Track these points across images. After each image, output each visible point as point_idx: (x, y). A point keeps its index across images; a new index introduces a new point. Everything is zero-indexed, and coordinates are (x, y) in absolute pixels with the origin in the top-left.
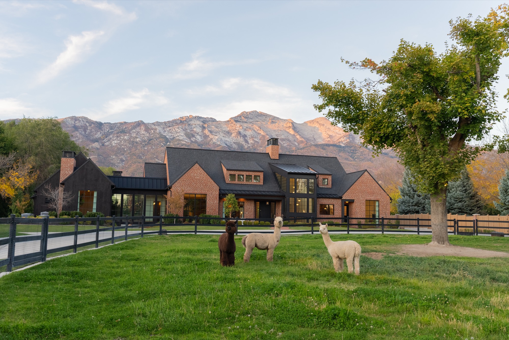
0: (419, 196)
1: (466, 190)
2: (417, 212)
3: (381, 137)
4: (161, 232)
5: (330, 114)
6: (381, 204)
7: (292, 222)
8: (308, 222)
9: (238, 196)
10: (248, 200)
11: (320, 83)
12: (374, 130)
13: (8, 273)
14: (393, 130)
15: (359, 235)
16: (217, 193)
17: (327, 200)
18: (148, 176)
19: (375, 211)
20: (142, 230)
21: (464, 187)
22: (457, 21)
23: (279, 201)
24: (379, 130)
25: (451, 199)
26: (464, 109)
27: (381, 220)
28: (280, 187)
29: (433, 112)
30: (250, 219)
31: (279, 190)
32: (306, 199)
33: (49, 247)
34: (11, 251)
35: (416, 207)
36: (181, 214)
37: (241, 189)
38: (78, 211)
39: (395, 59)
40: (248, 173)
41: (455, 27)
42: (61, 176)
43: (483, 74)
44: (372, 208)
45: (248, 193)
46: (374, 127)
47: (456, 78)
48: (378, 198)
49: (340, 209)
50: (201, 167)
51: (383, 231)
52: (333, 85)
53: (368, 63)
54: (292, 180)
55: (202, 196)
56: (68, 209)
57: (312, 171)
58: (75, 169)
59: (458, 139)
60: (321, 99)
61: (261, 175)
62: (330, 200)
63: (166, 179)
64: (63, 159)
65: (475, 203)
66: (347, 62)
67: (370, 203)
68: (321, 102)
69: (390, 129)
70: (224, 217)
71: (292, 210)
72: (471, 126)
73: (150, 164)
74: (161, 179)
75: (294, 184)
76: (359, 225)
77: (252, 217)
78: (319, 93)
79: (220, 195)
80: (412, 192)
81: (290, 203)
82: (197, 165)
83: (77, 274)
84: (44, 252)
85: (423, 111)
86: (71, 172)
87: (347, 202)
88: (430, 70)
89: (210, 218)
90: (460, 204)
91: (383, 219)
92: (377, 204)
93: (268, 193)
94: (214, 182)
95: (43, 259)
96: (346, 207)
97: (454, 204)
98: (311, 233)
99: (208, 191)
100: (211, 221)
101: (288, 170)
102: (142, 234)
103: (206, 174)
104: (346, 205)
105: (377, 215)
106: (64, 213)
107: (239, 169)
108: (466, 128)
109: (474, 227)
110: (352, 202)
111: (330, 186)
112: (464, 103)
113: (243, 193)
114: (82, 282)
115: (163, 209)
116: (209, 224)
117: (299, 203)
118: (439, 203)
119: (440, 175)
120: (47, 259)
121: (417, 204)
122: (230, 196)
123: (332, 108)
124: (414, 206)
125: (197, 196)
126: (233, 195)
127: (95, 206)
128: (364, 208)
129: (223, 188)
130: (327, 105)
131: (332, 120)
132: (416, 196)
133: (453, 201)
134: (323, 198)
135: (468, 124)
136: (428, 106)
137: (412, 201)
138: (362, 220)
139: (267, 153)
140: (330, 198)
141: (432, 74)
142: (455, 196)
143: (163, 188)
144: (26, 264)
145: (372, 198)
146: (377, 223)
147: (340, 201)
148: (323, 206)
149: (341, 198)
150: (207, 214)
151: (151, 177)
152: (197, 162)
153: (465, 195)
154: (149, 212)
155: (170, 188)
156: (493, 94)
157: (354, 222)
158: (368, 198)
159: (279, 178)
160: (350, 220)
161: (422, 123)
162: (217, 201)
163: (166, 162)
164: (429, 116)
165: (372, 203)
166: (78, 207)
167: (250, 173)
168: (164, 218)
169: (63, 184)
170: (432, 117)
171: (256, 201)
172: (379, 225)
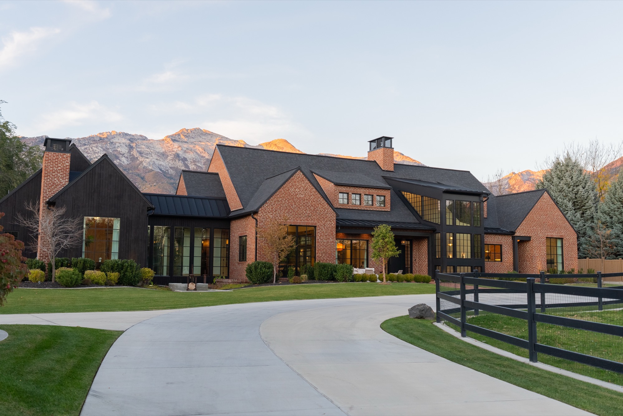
6: (565, 244)
17: (493, 236)
18: (193, 194)
28: (418, 215)
32: (469, 236)
38: (83, 256)
40: (367, 191)
42: (43, 187)
44: (553, 250)
48: (562, 234)
49: (511, 251)
50: (306, 177)
55: (310, 229)
61: (387, 194)
62: (497, 236)
63: (224, 200)
64: (48, 155)
67: (551, 242)
71: (449, 254)
73: (192, 174)
74: (216, 199)
81: (447, 242)
82: (299, 174)
86: (66, 181)
92: (559, 243)
94: (328, 204)
99: (318, 220)
103: (314, 190)
105: (559, 260)
106: (60, 261)
107: (353, 183)
110: (525, 240)
122: (385, 230)
127: (115, 248)
128: (544, 249)
139: (373, 162)
140: (496, 234)
145: (555, 235)
147: (509, 239)
149: (512, 233)
151: (198, 195)
152: (299, 169)
155: (254, 214)
158: (550, 235)
159: (414, 200)
162: (333, 239)
165: (553, 242)
166: (84, 250)
167: (371, 192)
169: (51, 204)
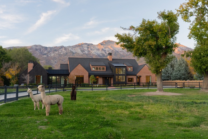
0: (169, 73)
1: (186, 71)
2: (168, 80)
3: (140, 54)
4: (64, 90)
5: (121, 46)
6: (152, 77)
7: (117, 85)
8: (123, 85)
9: (95, 76)
10: (100, 77)
11: (118, 34)
12: (137, 51)
13: (4, 104)
14: (143, 51)
15: (138, 89)
16: (88, 75)
18: (62, 69)
19: (149, 80)
20: (56, 90)
21: (186, 69)
22: (160, 13)
23: (112, 77)
24: (139, 51)
25: (180, 74)
26: (164, 44)
27: (152, 83)
28: (112, 72)
29: (153, 45)
30: (101, 84)
31: (112, 73)
32: (122, 76)
33: (19, 96)
34: (5, 97)
35: (167, 78)
36: (74, 83)
37: (97, 73)
38: (35, 83)
39: (141, 26)
40: (100, 67)
41: (159, 15)
42: (28, 70)
43: (171, 31)
44: (148, 79)
45: (100, 74)
46: (137, 50)
47: (160, 33)
48: (151, 75)
49: (136, 80)
50: (81, 65)
51: (148, 88)
52: (122, 35)
53: (132, 28)
54: (117, 69)
55: (82, 76)
56: (31, 82)
57: (125, 65)
58: (33, 67)
59: (164, 54)
60: (118, 40)
61: (105, 67)
63: (68, 70)
64: (29, 64)
65: (190, 76)
66: (123, 28)
67: (147, 77)
68: (118, 41)
69: (142, 50)
70: (91, 84)
71: (117, 81)
72: (168, 49)
73: (62, 65)
74: (66, 70)
75: (117, 70)
76: (143, 85)
77: (102, 83)
78: (117, 38)
79: (89, 75)
80: (166, 72)
81: (116, 78)
82: (80, 64)
83: (26, 103)
84: (17, 97)
85: (149, 45)
86: (32, 69)
87: (139, 77)
88: (153, 30)
89: (85, 84)
90: (184, 76)
91: (153, 83)
92: (150, 77)
93: (107, 74)
94: (87, 70)
95: (17, 100)
96: (138, 79)
97: (181, 76)
98: (120, 89)
99: (84, 74)
100: (86, 86)
101: (115, 65)
102: (56, 91)
103: (83, 68)
104: (138, 78)
105: (150, 81)
106: (30, 84)
107: (97, 65)
108: (166, 50)
109: (183, 85)
110: (140, 77)
111: (132, 71)
112: (164, 42)
113: (98, 74)
114: (27, 105)
115: (68, 81)
116: (85, 87)
117: (120, 78)
118: (159, 77)
119: (157, 67)
120: (18, 100)
121: (168, 77)
122: (92, 76)
123: (122, 43)
124: (167, 77)
125: (80, 76)
126: (93, 76)
127: (41, 81)
128: (145, 79)
129: (90, 73)
130: (120, 42)
131: (122, 47)
132: (167, 74)
133: (181, 75)
134: (129, 75)
135: (167, 49)
136: (151, 43)
137: (166, 75)
138: (144, 84)
139: (108, 59)
140: (132, 75)
141: (154, 31)
142: (182, 73)
143: (67, 74)
144: (11, 101)
145: (148, 75)
146: (151, 84)
147: (136, 77)
148: (129, 79)
149: (136, 75)
150: (84, 83)
151: (63, 69)
152: (80, 63)
153: (186, 73)
154: (63, 83)
155: (70, 74)
156: (175, 37)
157: (142, 84)
158: (147, 75)
159: (112, 68)
160: (140, 84)
161: (150, 49)
162: (88, 78)
163: (68, 63)
164: (151, 46)
165: (148, 77)
166: (35, 82)
167: (101, 67)
168: (68, 85)
169: (29, 73)
170: (152, 47)
171: (103, 77)
172: (151, 85)
